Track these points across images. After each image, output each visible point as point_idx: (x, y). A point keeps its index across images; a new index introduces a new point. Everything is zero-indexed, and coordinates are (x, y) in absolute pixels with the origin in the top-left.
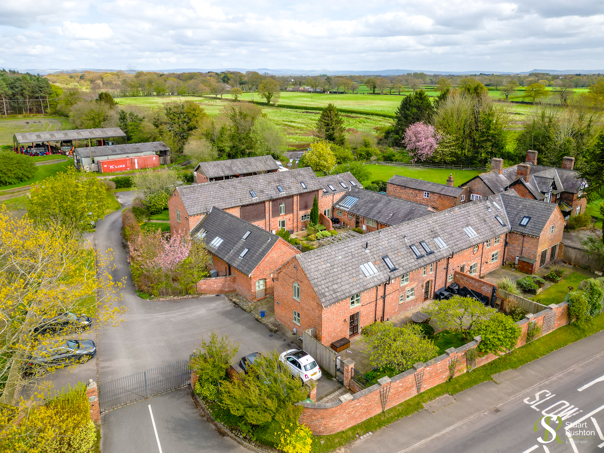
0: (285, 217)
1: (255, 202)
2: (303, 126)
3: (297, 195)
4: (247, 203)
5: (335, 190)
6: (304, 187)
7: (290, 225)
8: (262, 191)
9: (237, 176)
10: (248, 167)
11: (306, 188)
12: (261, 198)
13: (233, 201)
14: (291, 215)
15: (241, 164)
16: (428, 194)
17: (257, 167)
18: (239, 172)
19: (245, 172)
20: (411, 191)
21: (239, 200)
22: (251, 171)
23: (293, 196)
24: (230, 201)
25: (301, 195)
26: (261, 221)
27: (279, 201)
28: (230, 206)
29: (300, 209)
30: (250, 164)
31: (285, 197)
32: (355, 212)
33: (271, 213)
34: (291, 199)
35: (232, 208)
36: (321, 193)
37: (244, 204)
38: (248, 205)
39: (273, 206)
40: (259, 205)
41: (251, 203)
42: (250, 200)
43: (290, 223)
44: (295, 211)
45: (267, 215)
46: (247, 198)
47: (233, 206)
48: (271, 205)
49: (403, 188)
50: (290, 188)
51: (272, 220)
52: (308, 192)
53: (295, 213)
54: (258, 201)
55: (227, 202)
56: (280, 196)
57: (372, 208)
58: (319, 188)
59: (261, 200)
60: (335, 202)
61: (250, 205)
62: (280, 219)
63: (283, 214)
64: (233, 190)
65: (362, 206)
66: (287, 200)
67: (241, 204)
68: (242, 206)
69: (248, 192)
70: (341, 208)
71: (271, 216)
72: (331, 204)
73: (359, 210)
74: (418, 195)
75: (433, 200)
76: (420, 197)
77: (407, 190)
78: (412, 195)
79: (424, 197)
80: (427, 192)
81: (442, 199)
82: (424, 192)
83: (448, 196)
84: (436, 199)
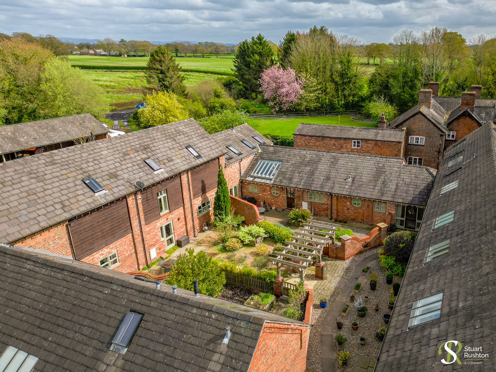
0: (170, 216)
1: (103, 201)
2: (112, 84)
3: (187, 171)
4: (83, 209)
5: (240, 154)
6: (196, 154)
7: (181, 228)
8: (114, 176)
9: (31, 152)
10: (51, 134)
11: (199, 157)
12: (116, 190)
13: (43, 211)
14: (181, 210)
15: (35, 130)
16: (358, 143)
17: (68, 132)
18: (33, 144)
19: (46, 142)
20: (332, 142)
21: (58, 206)
22: (58, 140)
23: (179, 175)
24: (34, 215)
25: (193, 169)
26: (124, 239)
27: (155, 189)
28: (36, 228)
29: (195, 196)
30: (54, 129)
31: (167, 179)
32: (285, 183)
33: (142, 217)
34: (177, 181)
35: (43, 230)
36: (223, 161)
37: (75, 212)
38: (86, 214)
39: (146, 201)
40: (114, 206)
41: (93, 206)
42: (89, 200)
43: (181, 225)
44: (187, 201)
45: (135, 223)
46: (80, 198)
47: (44, 224)
48: (139, 201)
49: (320, 139)
50: (170, 160)
51: (146, 229)
52: (205, 163)
53: (187, 205)
54: (111, 198)
55: (25, 218)
56: (157, 179)
57: (312, 173)
58: (220, 153)
59: (117, 196)
60: (243, 172)
61: (93, 211)
62: (162, 223)
63: (165, 211)
64: (35, 185)
65: (293, 172)
66: (170, 185)
67: (67, 216)
68: (70, 220)
69: (79, 182)
70: (257, 180)
71: (143, 222)
72: (238, 176)
73: (290, 179)
74: (344, 145)
75: (366, 150)
76: (346, 148)
77: (326, 142)
78: (334, 147)
79: (353, 147)
80: (356, 141)
81: (379, 147)
82: (353, 141)
83: (388, 141)
84: (371, 148)
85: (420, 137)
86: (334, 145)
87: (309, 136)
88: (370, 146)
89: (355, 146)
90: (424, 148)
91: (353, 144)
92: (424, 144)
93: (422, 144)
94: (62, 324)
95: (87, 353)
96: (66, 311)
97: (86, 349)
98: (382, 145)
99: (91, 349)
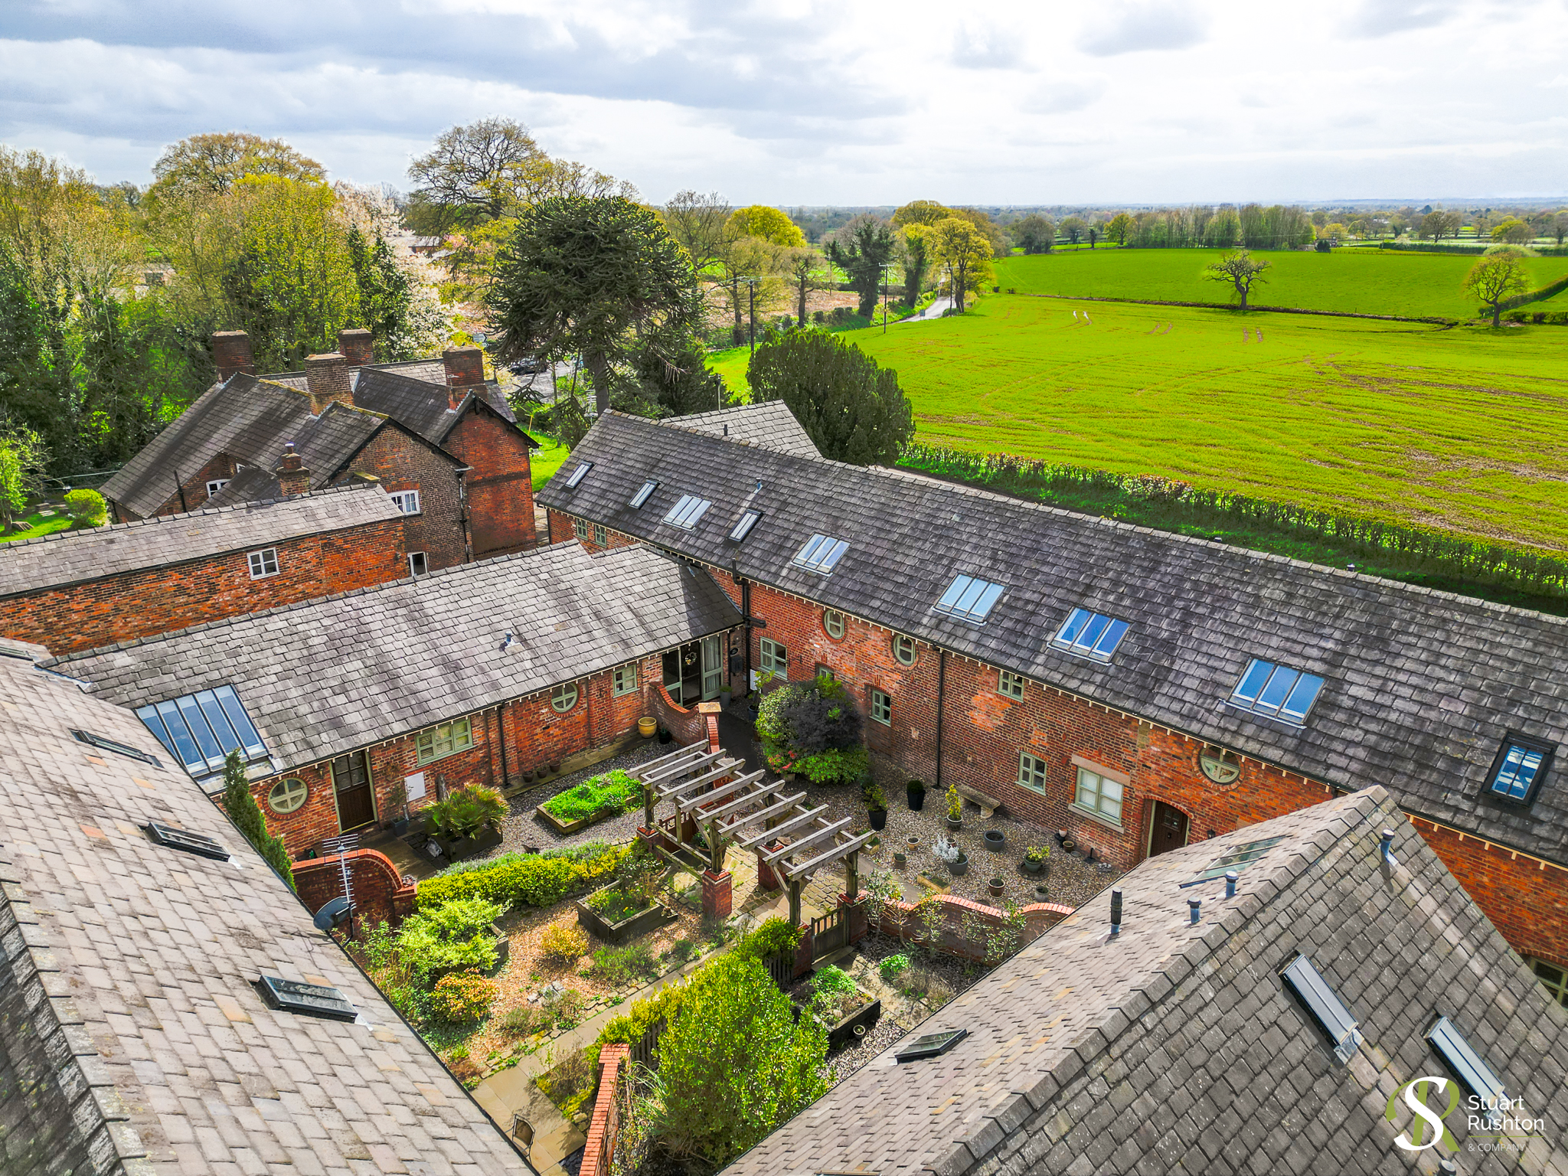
16: (268, 556)
20: (170, 582)
49: (113, 585)
74: (222, 581)
75: (300, 572)
76: (230, 586)
77: (141, 588)
78: (182, 600)
79: (254, 577)
80: (260, 553)
81: (339, 550)
82: (249, 555)
83: (363, 526)
84: (314, 562)
85: (402, 494)
86: (181, 590)
87: (56, 588)
88: (309, 555)
89: (257, 571)
90: (423, 523)
91: (251, 566)
92: (418, 512)
93: (413, 512)
94: (1245, 1152)
95: (1339, 1118)
96: (1213, 1122)
97: (1328, 1116)
98: (346, 542)
99: (1329, 1106)
